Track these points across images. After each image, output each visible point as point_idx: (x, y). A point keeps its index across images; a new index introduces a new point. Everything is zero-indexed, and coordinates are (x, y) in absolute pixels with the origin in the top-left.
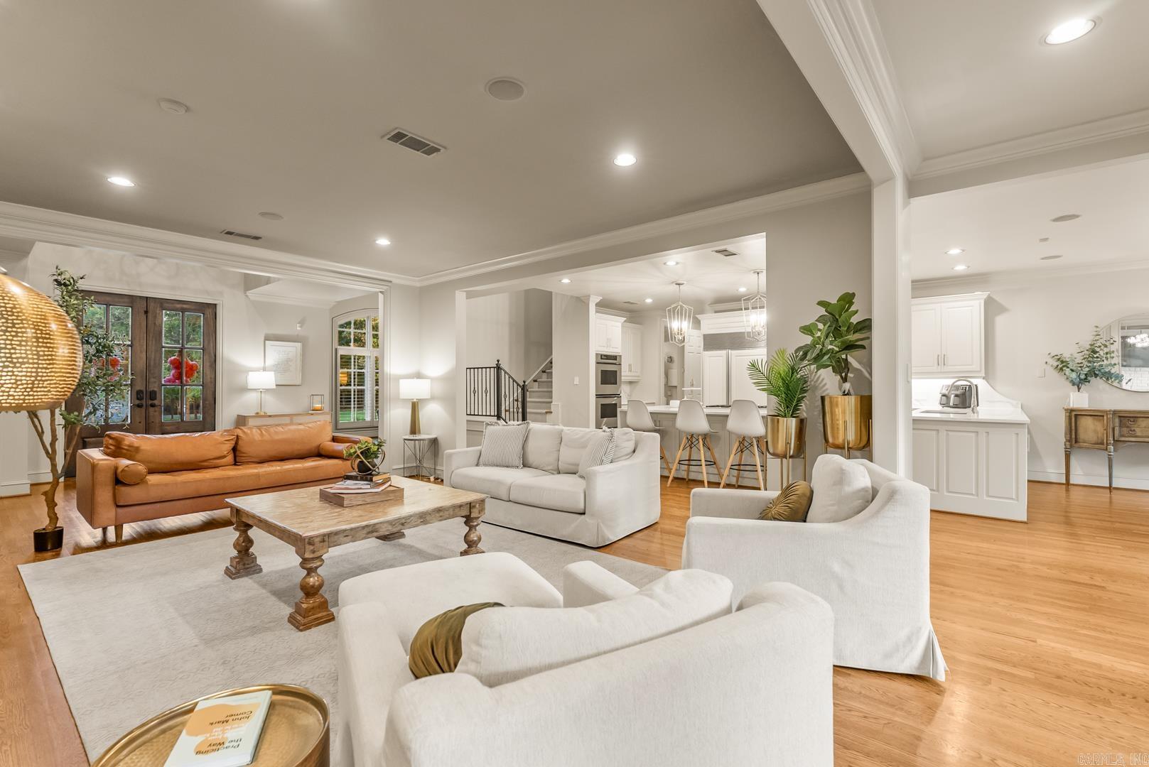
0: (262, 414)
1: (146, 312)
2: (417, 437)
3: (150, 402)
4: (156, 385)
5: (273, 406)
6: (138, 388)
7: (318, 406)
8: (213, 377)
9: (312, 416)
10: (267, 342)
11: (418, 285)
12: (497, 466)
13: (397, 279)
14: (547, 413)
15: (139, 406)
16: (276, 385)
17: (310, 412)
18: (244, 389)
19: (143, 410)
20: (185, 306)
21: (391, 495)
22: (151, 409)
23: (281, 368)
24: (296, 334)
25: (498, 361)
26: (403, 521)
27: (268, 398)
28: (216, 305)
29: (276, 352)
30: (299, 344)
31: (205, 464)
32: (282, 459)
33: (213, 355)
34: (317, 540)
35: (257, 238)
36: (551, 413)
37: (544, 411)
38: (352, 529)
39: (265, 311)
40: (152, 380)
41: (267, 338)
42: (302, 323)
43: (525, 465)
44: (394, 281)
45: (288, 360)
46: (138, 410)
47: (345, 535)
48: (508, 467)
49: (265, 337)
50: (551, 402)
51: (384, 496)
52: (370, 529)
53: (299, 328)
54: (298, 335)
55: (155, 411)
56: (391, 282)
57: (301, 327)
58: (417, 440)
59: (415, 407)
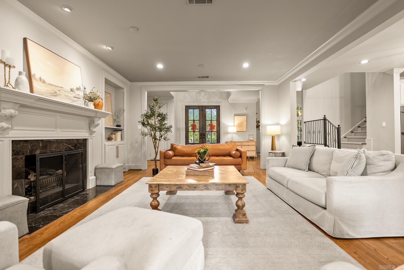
0: (232, 141)
1: (202, 110)
2: (274, 152)
3: (204, 137)
4: (205, 132)
5: (236, 138)
6: (201, 133)
7: (251, 139)
8: (219, 129)
9: (248, 143)
10: (235, 116)
11: (277, 84)
12: (294, 168)
13: (266, 83)
14: (362, 144)
15: (201, 138)
16: (237, 131)
17: (249, 141)
18: (228, 133)
19: (202, 139)
20: (211, 107)
21: (207, 173)
22: (204, 139)
23: (240, 125)
24: (244, 113)
25: (325, 116)
26: (195, 186)
27: (234, 136)
28: (220, 106)
29: (238, 120)
30: (245, 116)
31: (193, 155)
32: (217, 156)
33: (219, 122)
34: (153, 186)
35: (208, 77)
36: (366, 144)
37: (361, 143)
38: (169, 185)
39: (234, 106)
40: (204, 130)
41: (235, 115)
42: (246, 109)
43: (310, 170)
44: (266, 84)
45: (242, 123)
46: (201, 139)
47: (166, 186)
48: (299, 169)
49: (234, 115)
50: (366, 138)
51: (203, 173)
52: (178, 186)
53: (245, 111)
54: (245, 113)
55: (205, 140)
56: (264, 85)
57: (246, 110)
58: (273, 153)
59: (273, 138)
